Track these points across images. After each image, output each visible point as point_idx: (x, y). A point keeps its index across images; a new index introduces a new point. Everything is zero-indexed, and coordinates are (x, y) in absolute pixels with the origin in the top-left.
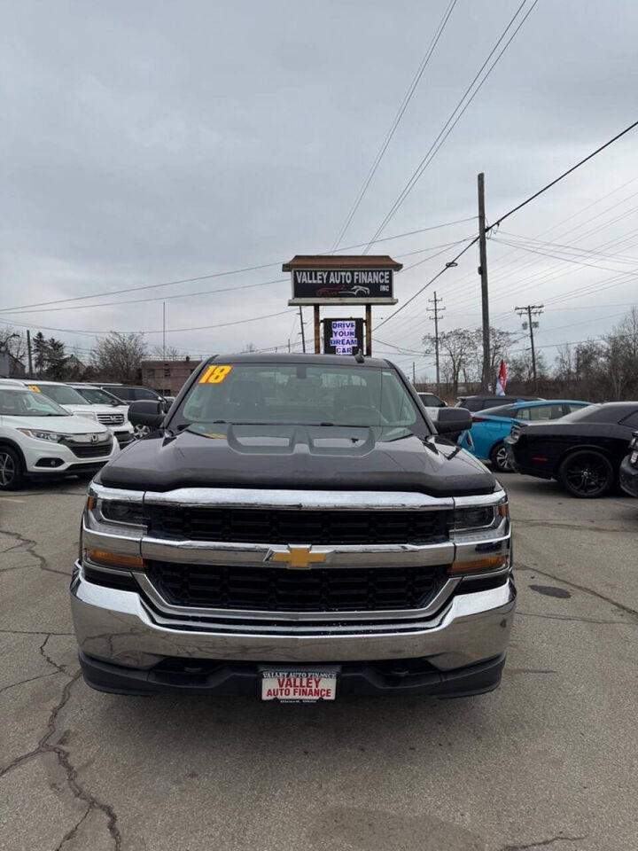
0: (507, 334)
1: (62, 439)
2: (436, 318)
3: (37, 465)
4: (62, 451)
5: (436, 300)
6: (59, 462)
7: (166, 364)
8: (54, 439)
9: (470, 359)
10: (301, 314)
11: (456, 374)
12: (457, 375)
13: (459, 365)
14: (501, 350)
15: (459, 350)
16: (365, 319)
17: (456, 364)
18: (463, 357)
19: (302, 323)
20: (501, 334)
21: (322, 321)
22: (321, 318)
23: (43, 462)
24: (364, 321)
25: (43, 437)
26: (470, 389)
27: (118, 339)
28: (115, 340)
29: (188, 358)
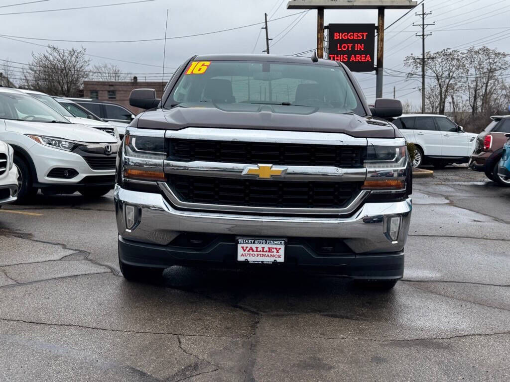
0: (504, 55)
1: (75, 147)
2: (423, 35)
3: (49, 175)
4: (75, 160)
5: (424, 14)
6: (73, 173)
7: (111, 84)
8: (65, 147)
9: (459, 84)
10: (266, 28)
11: (442, 102)
12: (444, 102)
13: (446, 91)
14: (497, 73)
15: (446, 73)
16: (376, 25)
17: (443, 90)
18: (451, 82)
19: (267, 39)
20: (497, 54)
21: (326, 27)
22: (326, 24)
23: (56, 172)
24: (377, 28)
25: (55, 145)
26: (459, 118)
27: (56, 54)
28: (54, 57)
29: (135, 78)
